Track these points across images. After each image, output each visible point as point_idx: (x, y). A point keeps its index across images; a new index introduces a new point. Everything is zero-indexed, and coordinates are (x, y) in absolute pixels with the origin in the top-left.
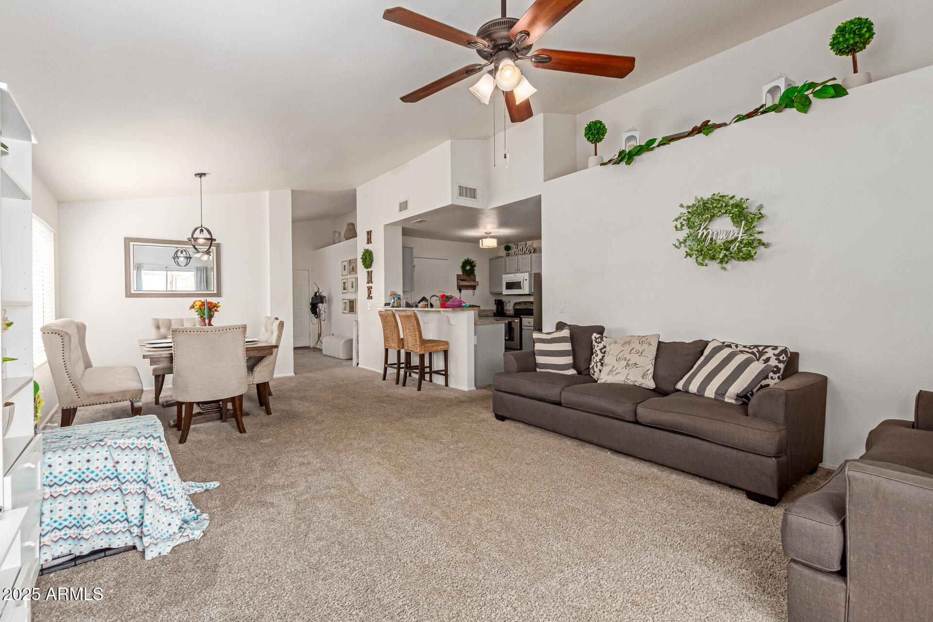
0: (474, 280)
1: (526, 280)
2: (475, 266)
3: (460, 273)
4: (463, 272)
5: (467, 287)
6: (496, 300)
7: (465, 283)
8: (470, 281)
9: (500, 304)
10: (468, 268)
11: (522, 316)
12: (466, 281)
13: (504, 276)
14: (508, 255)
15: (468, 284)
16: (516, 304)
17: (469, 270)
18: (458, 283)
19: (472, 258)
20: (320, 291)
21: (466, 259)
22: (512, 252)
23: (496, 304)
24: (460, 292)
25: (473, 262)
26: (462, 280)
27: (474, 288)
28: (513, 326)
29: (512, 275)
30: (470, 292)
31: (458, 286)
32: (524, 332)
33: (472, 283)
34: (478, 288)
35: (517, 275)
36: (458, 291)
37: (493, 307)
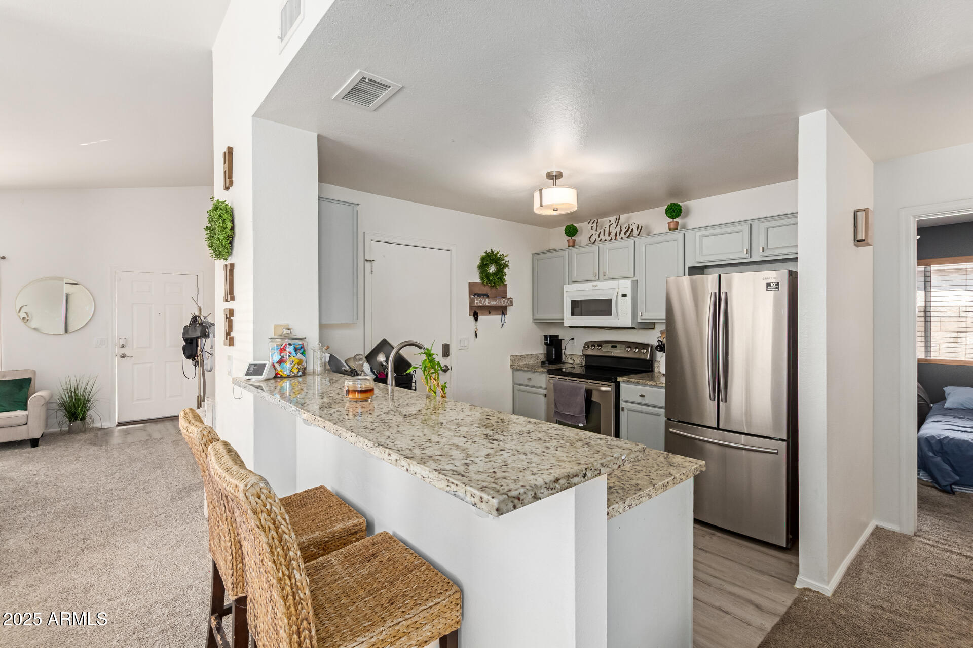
0: (504, 295)
1: (624, 295)
2: (505, 266)
3: (477, 279)
4: (482, 278)
5: (490, 310)
6: (546, 337)
7: (485, 302)
8: (495, 297)
9: (554, 344)
10: (492, 269)
11: (619, 379)
12: (488, 296)
13: (567, 287)
14: (573, 244)
15: (493, 303)
16: (588, 345)
17: (495, 274)
18: (471, 301)
19: (500, 249)
20: (204, 313)
21: (489, 251)
22: (582, 238)
23: (546, 344)
24: (476, 320)
25: (501, 258)
26: (480, 295)
27: (503, 311)
28: (595, 398)
29: (589, 286)
30: (496, 318)
31: (471, 307)
32: (623, 416)
33: (501, 302)
34: (510, 310)
35: (602, 285)
36: (472, 317)
37: (540, 350)
